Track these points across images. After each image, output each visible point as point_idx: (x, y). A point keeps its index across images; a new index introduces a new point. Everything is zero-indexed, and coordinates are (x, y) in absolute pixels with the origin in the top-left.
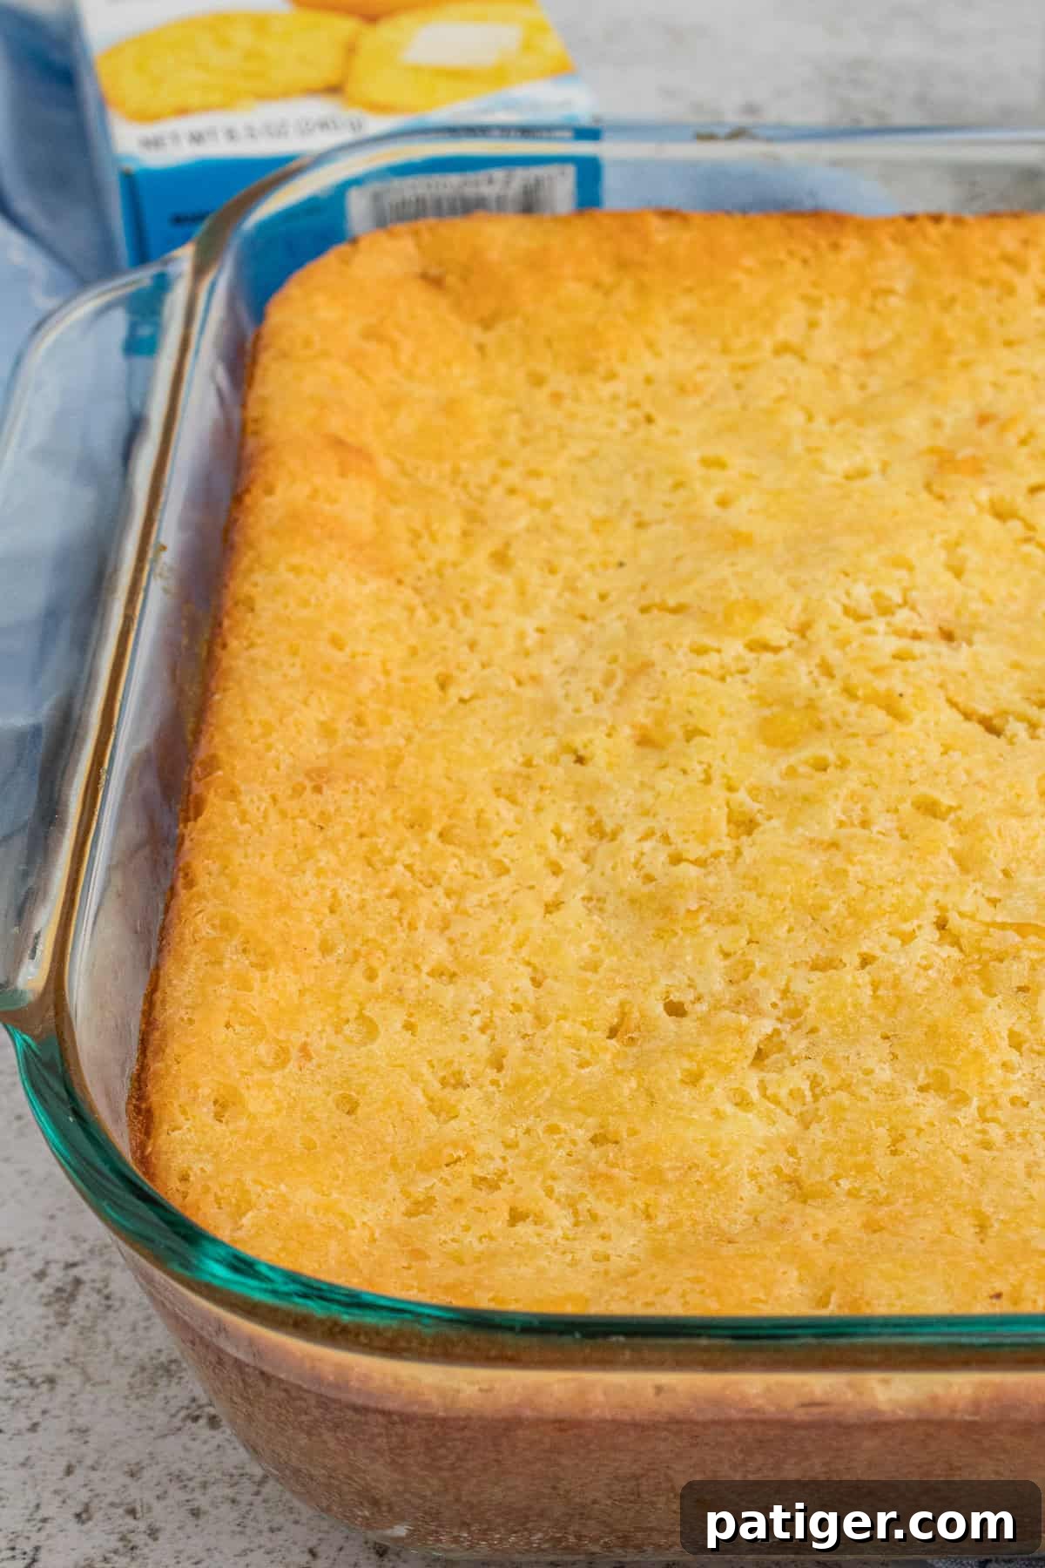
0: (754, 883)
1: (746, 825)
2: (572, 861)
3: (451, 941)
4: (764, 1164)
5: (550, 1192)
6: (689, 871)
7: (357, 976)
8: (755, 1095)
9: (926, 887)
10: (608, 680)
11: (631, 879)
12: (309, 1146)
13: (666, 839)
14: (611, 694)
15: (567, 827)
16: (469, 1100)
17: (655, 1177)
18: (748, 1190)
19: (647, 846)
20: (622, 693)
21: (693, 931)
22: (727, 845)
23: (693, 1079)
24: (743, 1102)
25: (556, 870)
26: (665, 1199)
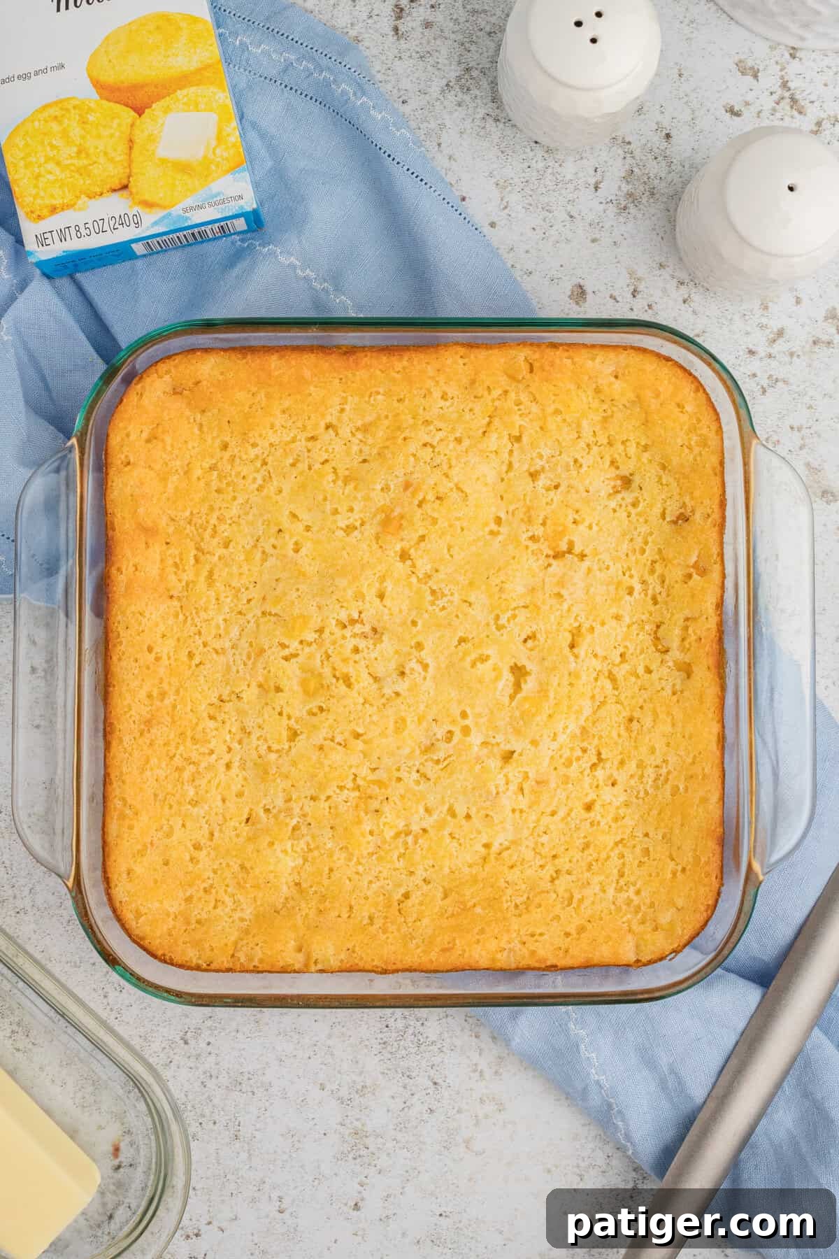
0: (294, 764)
1: (294, 735)
2: (236, 746)
3: (196, 787)
4: (290, 879)
5: (226, 891)
6: (273, 756)
7: (166, 808)
8: (290, 850)
9: (351, 767)
10: (249, 657)
11: (254, 755)
12: (156, 882)
13: (266, 740)
14: (250, 663)
15: (234, 730)
16: (202, 855)
17: (256, 886)
18: (285, 888)
19: (260, 743)
20: (254, 664)
21: (274, 781)
22: (286, 747)
23: (271, 844)
24: (285, 852)
25: (230, 750)
26: (261, 895)
